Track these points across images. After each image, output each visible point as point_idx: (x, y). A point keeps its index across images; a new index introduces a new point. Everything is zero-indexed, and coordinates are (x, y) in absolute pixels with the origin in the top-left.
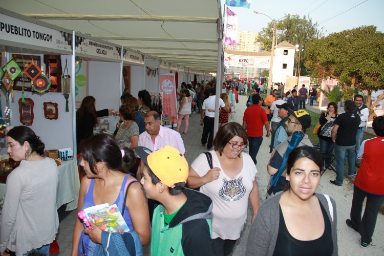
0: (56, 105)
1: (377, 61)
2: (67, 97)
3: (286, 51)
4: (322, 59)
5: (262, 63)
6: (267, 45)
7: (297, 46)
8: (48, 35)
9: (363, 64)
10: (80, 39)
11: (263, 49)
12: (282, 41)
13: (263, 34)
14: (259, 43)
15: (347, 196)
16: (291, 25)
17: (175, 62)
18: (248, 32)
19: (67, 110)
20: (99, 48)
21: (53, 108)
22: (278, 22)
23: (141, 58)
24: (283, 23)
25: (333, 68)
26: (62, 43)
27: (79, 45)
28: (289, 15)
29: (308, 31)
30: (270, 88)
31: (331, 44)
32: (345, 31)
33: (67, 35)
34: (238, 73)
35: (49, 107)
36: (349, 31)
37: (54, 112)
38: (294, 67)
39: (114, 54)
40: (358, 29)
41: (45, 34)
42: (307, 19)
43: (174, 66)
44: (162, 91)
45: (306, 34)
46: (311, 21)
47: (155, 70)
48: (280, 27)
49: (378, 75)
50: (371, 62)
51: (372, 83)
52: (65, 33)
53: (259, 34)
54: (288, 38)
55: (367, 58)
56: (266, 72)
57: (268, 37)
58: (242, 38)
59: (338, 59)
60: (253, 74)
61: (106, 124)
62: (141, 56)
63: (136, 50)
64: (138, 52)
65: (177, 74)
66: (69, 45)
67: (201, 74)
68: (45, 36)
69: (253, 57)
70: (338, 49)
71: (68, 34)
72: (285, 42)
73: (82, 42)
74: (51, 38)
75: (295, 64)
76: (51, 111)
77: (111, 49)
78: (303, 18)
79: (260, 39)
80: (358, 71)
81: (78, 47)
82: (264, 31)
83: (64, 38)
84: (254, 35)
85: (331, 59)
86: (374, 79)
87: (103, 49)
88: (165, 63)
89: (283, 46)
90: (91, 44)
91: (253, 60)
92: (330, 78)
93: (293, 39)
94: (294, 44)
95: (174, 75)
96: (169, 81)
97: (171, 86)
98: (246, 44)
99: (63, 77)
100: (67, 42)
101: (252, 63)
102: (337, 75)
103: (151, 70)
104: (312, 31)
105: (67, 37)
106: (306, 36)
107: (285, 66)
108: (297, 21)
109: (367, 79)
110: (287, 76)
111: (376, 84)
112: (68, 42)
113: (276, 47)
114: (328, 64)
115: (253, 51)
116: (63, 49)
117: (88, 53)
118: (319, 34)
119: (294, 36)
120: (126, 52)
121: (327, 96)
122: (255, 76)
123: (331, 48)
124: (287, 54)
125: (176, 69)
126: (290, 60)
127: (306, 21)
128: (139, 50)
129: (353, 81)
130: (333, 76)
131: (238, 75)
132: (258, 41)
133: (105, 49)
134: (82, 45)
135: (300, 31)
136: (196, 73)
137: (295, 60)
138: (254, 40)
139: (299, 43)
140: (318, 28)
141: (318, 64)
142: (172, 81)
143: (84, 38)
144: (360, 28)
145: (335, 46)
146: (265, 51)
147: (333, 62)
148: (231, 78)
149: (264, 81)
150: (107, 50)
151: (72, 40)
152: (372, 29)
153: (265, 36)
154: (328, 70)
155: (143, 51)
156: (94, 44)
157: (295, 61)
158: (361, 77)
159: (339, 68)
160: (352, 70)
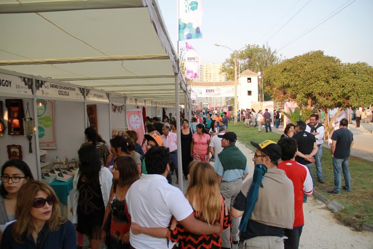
0: (20, 147)
1: (328, 82)
2: (30, 138)
3: (249, 79)
4: (278, 84)
5: (228, 92)
6: (230, 74)
7: (259, 73)
8: (6, 81)
9: (316, 85)
10: (40, 82)
11: (228, 79)
12: (245, 69)
13: (227, 65)
14: (223, 73)
15: (312, 212)
16: (252, 54)
17: (141, 97)
18: (213, 64)
19: (31, 151)
20: (61, 90)
21: (17, 150)
22: (239, 53)
23: (105, 96)
24: (244, 53)
25: (289, 91)
26: (22, 87)
27: (40, 88)
28: (249, 45)
29: (268, 59)
30: (237, 115)
31: (285, 69)
32: (296, 57)
33: (26, 80)
34: (207, 104)
35: (12, 150)
36: (300, 56)
37: (18, 154)
38: (259, 93)
39: (77, 94)
40: (308, 55)
41: (3, 80)
42: (266, 47)
43: (140, 102)
44: (130, 126)
45: (266, 61)
46: (269, 49)
47: (122, 107)
48: (242, 57)
49: (330, 95)
50: (323, 83)
51: (326, 103)
52: (24, 78)
53: (223, 65)
54: (251, 66)
55: (319, 80)
56: (233, 100)
57: (232, 67)
58: (208, 70)
59: (293, 83)
60: (221, 103)
61: (74, 162)
62: (105, 94)
63: (100, 88)
64: (102, 91)
65: (144, 109)
66: (29, 88)
67: (170, 107)
68: (4, 82)
69: (219, 87)
70: (291, 74)
71: (28, 79)
72: (248, 71)
73: (43, 86)
74: (10, 84)
75: (259, 90)
76: (14, 153)
77: (74, 89)
78: (262, 47)
79: (224, 70)
80: (312, 92)
81: (39, 90)
82: (227, 61)
83: (24, 83)
84: (219, 66)
85: (286, 83)
86: (327, 99)
87: (65, 90)
88: (131, 99)
89: (247, 74)
90: (52, 86)
91: (219, 90)
92: (289, 101)
93: (255, 67)
94: (257, 72)
95: (141, 110)
96: (137, 116)
97: (139, 121)
98: (212, 75)
99: (25, 120)
100: (27, 86)
101: (218, 92)
102: (294, 97)
103: (116, 107)
104: (272, 59)
105: (27, 82)
106: (266, 64)
107: (250, 93)
108: (257, 50)
109: (321, 99)
110: (252, 102)
111: (330, 103)
112: (29, 87)
113: (239, 75)
114: (284, 88)
115: (219, 81)
116: (24, 93)
117: (49, 96)
118: (279, 60)
119: (256, 64)
120: (89, 92)
121: (290, 118)
122: (223, 105)
123: (286, 73)
124: (250, 82)
125: (143, 104)
126: (254, 86)
127: (265, 50)
128: (103, 88)
129: (309, 101)
130: (290, 99)
131: (207, 105)
132: (223, 71)
133: (67, 91)
134: (43, 88)
135: (261, 59)
136: (164, 106)
137: (259, 86)
138: (219, 71)
139: (261, 71)
140: (277, 55)
141: (275, 89)
142: (139, 116)
143: (45, 82)
144: (309, 53)
145: (289, 71)
146: (230, 80)
147: (289, 86)
148: (200, 108)
149: (231, 109)
150: (69, 91)
151: (32, 84)
152: (320, 53)
153: (229, 66)
154: (285, 93)
155: (107, 89)
156: (56, 87)
157: (259, 88)
158: (315, 97)
159: (294, 91)
160: (306, 92)
